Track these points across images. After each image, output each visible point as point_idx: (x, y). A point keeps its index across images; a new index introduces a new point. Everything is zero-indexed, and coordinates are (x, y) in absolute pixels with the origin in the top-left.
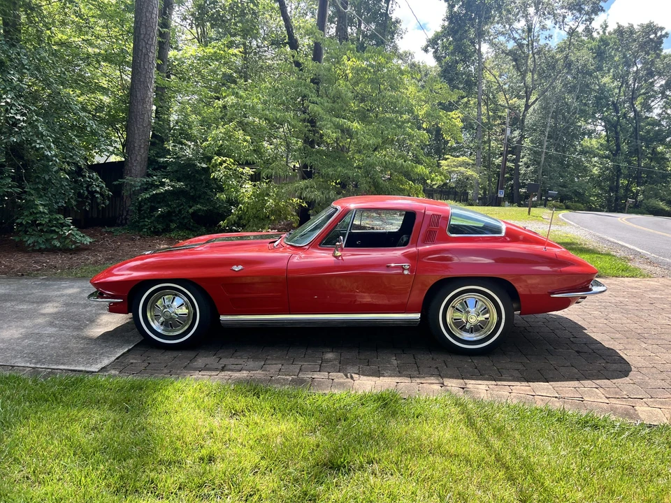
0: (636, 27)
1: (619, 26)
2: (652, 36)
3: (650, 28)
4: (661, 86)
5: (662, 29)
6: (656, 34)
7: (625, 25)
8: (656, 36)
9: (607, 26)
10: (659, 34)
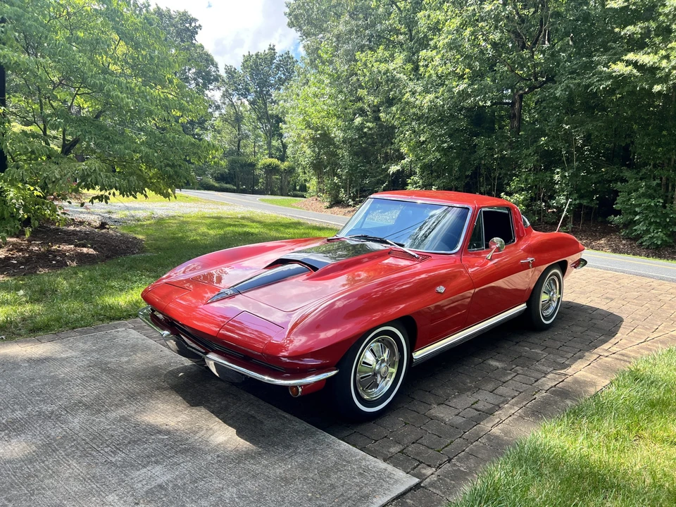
0: (172, 12)
1: (159, 8)
2: (187, 25)
3: (185, 18)
4: (194, 73)
5: (195, 20)
6: (191, 24)
7: (163, 8)
8: (191, 26)
9: (149, 5)
10: (193, 25)
